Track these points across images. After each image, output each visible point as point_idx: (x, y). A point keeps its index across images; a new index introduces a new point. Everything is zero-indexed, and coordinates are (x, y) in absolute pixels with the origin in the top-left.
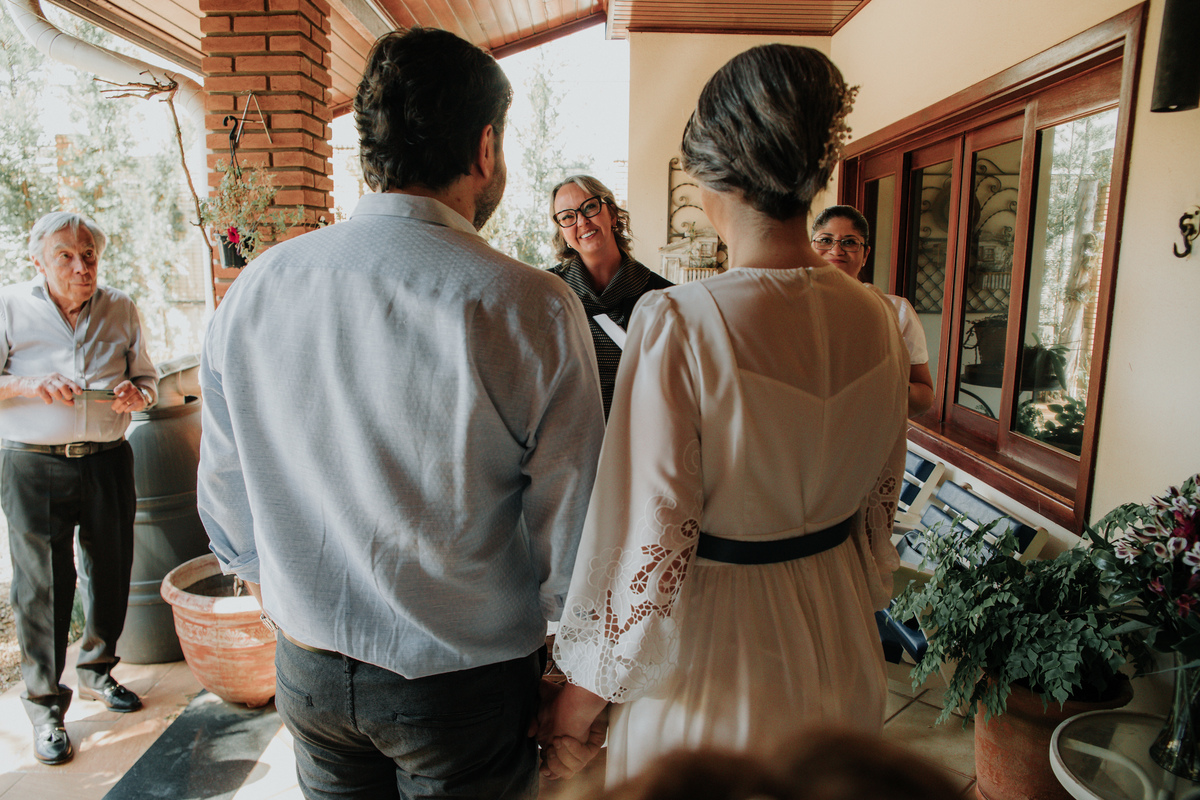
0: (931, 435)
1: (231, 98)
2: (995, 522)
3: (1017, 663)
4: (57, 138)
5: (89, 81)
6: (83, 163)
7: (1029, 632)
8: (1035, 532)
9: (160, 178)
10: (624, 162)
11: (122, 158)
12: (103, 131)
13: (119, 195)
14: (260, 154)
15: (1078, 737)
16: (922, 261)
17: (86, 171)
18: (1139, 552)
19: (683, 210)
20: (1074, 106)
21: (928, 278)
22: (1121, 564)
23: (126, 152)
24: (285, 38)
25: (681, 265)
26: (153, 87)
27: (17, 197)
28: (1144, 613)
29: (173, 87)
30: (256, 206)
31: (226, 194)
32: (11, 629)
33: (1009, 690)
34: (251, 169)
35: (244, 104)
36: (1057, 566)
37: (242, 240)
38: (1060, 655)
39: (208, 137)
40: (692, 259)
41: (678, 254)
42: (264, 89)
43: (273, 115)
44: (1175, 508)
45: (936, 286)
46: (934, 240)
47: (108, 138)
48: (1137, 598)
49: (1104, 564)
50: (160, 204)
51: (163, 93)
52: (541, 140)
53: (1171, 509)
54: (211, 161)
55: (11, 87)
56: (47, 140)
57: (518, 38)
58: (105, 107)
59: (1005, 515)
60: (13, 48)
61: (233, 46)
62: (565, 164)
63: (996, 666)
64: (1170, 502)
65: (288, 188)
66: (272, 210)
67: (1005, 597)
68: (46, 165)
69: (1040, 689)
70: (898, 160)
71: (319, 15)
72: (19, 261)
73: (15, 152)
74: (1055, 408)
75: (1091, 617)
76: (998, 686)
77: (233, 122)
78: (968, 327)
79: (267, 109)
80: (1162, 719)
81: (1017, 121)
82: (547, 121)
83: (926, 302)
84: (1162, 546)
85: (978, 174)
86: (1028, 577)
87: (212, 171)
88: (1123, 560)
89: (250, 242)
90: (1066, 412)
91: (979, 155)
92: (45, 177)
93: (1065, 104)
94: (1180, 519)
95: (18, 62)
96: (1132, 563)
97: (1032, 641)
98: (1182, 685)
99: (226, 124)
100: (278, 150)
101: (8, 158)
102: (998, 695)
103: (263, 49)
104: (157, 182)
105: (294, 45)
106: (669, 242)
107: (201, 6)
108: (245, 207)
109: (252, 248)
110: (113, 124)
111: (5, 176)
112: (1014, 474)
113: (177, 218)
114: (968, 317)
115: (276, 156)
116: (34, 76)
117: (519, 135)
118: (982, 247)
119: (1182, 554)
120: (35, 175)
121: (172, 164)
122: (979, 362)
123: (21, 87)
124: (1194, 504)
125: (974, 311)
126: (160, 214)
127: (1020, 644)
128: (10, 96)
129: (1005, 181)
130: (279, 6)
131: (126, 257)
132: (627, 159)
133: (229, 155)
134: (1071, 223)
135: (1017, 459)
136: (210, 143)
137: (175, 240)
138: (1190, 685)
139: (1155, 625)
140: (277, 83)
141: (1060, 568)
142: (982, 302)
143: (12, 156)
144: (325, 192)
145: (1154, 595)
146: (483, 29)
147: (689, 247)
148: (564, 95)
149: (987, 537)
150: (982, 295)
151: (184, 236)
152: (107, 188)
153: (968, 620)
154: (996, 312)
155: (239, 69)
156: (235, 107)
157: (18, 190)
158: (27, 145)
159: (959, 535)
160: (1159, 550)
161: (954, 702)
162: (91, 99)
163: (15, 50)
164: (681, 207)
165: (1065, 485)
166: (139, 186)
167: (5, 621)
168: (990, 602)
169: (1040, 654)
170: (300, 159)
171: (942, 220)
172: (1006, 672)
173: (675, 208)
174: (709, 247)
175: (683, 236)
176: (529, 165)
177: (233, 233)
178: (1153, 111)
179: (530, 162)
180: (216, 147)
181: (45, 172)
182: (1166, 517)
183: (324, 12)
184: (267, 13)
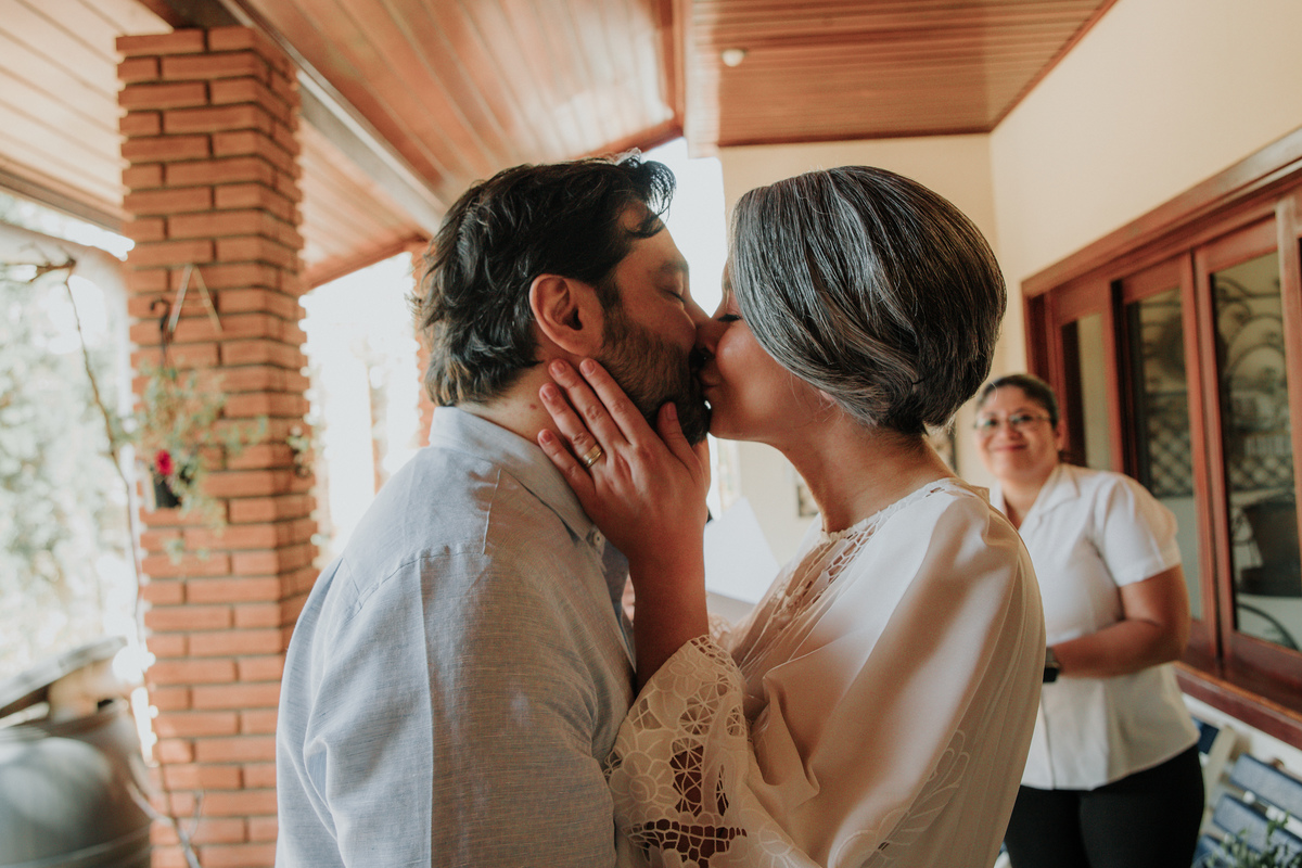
0: (1206, 683)
1: (162, 275)
14: (203, 347)
16: (1154, 425)
21: (1166, 447)
24: (239, 188)
29: (70, 264)
30: (196, 423)
31: (153, 405)
34: (191, 369)
35: (182, 282)
37: (177, 470)
39: (132, 327)
42: (208, 258)
43: (221, 294)
45: (1178, 458)
46: (1171, 394)
51: (55, 274)
54: (135, 361)
61: (166, 203)
65: (243, 392)
66: (222, 425)
70: (1102, 291)
71: (285, 155)
77: (165, 305)
78: (1235, 513)
79: (213, 285)
81: (1266, 228)
83: (1167, 482)
85: (1218, 301)
87: (136, 373)
89: (189, 472)
91: (1219, 275)
99: (153, 310)
100: (230, 340)
103: (206, 205)
105: (250, 197)
107: (122, 154)
108: (182, 423)
109: (192, 480)
114: (1234, 498)
115: (226, 348)
118: (1238, 399)
122: (1259, 563)
125: (1240, 489)
129: (1257, 306)
130: (230, 148)
131: (41, 488)
133: (157, 352)
136: (134, 335)
140: (226, 250)
142: (1249, 476)
144: (299, 394)
150: (1248, 465)
154: (1275, 488)
155: (174, 233)
156: (168, 285)
170: (261, 351)
171: (1176, 367)
177: (164, 461)
180: (142, 341)
183: (292, 151)
184: (212, 157)
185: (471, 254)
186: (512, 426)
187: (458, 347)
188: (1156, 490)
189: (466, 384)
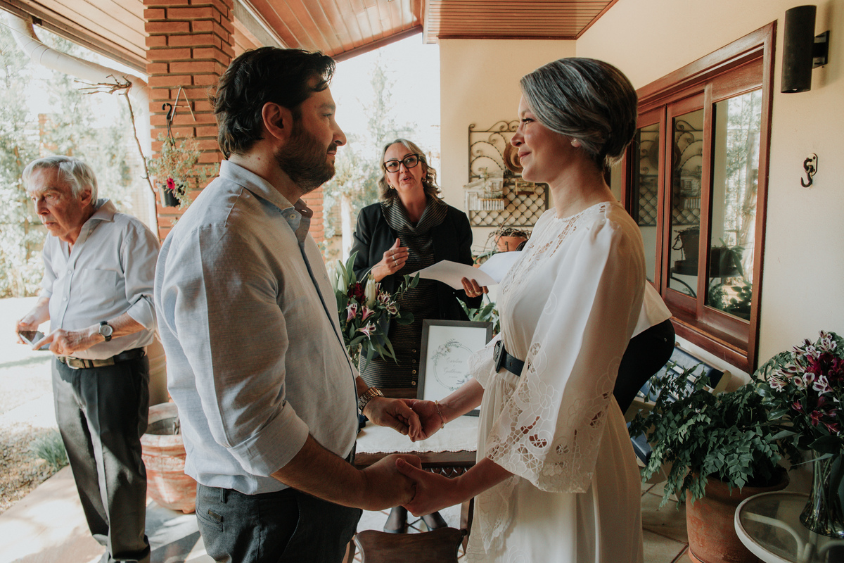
1: (167, 91)
2: (695, 367)
3: (712, 462)
4: (39, 115)
5: (62, 77)
6: (58, 133)
7: (718, 441)
8: (723, 373)
9: (113, 143)
10: (438, 126)
11: (86, 129)
12: (73, 111)
13: (83, 155)
14: (187, 128)
15: (754, 511)
16: (643, 190)
17: (60, 139)
18: (785, 384)
19: (479, 159)
20: (735, 88)
21: (648, 202)
22: (774, 392)
23: (88, 125)
24: (204, 49)
25: (478, 197)
26: (115, 86)
27: (10, 158)
28: (792, 424)
29: (129, 85)
30: (186, 164)
31: (165, 156)
32: (11, 464)
33: (706, 481)
34: (183, 139)
35: (176, 95)
36: (736, 395)
37: (176, 187)
38: (739, 456)
39: (151, 117)
40: (486, 193)
41: (477, 189)
42: (189, 84)
43: (196, 102)
44: (808, 353)
45: (653, 207)
46: (651, 176)
47: (76, 115)
48: (785, 415)
49: (764, 393)
50: (113, 161)
51: (122, 89)
52: (380, 112)
53: (805, 354)
54: (153, 134)
55: (6, 81)
56: (32, 117)
57: (363, 44)
58: (74, 94)
59: (701, 362)
60: (7, 54)
61: (168, 55)
62: (397, 128)
63: (697, 466)
64: (805, 350)
65: (208, 151)
66: (196, 167)
67: (701, 418)
68: (32, 135)
69: (727, 479)
71: (227, 33)
72: (11, 202)
73: (9, 126)
74: (737, 289)
75: (758, 429)
76: (699, 479)
77: (169, 107)
78: (674, 235)
79: (192, 97)
80: (806, 496)
81: (700, 97)
82: (384, 99)
83: (647, 219)
84: (799, 378)
85: (678, 131)
86: (718, 403)
87: (154, 140)
88: (775, 389)
89: (182, 189)
90: (744, 292)
91: (677, 119)
92: (30, 143)
93: (729, 86)
94: (811, 361)
95: (11, 64)
96: (781, 391)
97: (720, 447)
98: (818, 472)
99: (164, 109)
100: (200, 125)
101: (5, 131)
102: (700, 484)
103: (189, 57)
104: (111, 146)
105: (210, 54)
106: (470, 181)
107: (146, 29)
108: (179, 165)
109: (184, 192)
110: (79, 106)
111: (1, 143)
112: (707, 335)
113: (125, 171)
114: (674, 228)
115: (198, 129)
116: (22, 73)
117: (365, 109)
118: (683, 181)
119: (812, 384)
120: (23, 142)
121: (122, 133)
122: (684, 259)
123: (13, 81)
124: (820, 350)
125: (679, 224)
126: (113, 168)
127: (713, 449)
128: (5, 87)
129: (695, 135)
130: (200, 28)
132: (439, 124)
133: (167, 129)
134: (744, 162)
135: (710, 324)
136: (153, 121)
137: (124, 185)
138: (823, 472)
139: (798, 432)
140: (197, 80)
141: (738, 397)
142: (685, 218)
143: (7, 129)
145: (796, 412)
146: (338, 38)
147: (483, 184)
148: (396, 81)
149: (691, 378)
150: (684, 213)
151: (130, 183)
152: (75, 150)
153: (677, 434)
154: (693, 224)
155: (172, 71)
156: (170, 97)
157: (11, 152)
158: (17, 121)
159: (671, 377)
160: (798, 381)
161: (670, 491)
162: (64, 88)
163: (9, 56)
164: (477, 158)
165: (741, 341)
166: (98, 149)
167: (7, 458)
168: (691, 422)
169: (726, 456)
171: (654, 162)
172: (704, 469)
173: (473, 158)
174: (498, 185)
175: (479, 177)
176: (372, 130)
177: (171, 183)
178: (782, 92)
179: (373, 127)
180: (157, 124)
181: (30, 140)
182: (802, 359)
183: (230, 31)
184: (191, 33)
185: (240, 85)
186: (250, 168)
187: (230, 126)
188: (640, 223)
189: (233, 144)
